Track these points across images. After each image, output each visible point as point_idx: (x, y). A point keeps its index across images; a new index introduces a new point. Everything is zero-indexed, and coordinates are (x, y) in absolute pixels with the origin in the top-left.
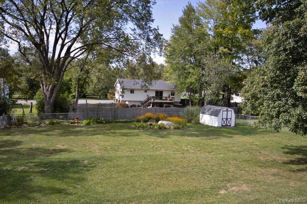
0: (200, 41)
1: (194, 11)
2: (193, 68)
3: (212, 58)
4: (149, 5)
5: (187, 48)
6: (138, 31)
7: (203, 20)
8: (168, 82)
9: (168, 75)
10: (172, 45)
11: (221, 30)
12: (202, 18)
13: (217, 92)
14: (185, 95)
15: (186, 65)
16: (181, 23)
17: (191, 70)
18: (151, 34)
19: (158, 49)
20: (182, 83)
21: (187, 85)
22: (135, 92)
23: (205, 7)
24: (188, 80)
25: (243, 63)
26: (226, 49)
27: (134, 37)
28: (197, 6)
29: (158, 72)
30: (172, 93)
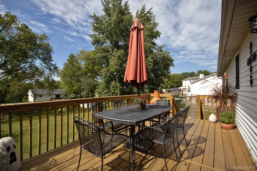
0: (79, 70)
1: (74, 57)
2: (76, 83)
3: (84, 78)
4: (50, 53)
5: (72, 74)
6: (44, 65)
7: (79, 61)
8: (63, 90)
9: (62, 86)
10: (64, 72)
11: (88, 66)
12: (79, 60)
13: (88, 93)
14: (73, 96)
15: (72, 81)
16: (68, 62)
17: (75, 84)
18: (52, 67)
19: (56, 74)
20: (71, 90)
21: (73, 91)
22: (42, 96)
23: (80, 56)
24: (74, 88)
25: (98, 80)
26: (91, 74)
27: (41, 68)
28: (76, 55)
29: (57, 85)
30: (65, 95)
